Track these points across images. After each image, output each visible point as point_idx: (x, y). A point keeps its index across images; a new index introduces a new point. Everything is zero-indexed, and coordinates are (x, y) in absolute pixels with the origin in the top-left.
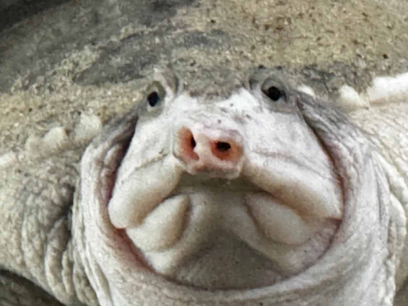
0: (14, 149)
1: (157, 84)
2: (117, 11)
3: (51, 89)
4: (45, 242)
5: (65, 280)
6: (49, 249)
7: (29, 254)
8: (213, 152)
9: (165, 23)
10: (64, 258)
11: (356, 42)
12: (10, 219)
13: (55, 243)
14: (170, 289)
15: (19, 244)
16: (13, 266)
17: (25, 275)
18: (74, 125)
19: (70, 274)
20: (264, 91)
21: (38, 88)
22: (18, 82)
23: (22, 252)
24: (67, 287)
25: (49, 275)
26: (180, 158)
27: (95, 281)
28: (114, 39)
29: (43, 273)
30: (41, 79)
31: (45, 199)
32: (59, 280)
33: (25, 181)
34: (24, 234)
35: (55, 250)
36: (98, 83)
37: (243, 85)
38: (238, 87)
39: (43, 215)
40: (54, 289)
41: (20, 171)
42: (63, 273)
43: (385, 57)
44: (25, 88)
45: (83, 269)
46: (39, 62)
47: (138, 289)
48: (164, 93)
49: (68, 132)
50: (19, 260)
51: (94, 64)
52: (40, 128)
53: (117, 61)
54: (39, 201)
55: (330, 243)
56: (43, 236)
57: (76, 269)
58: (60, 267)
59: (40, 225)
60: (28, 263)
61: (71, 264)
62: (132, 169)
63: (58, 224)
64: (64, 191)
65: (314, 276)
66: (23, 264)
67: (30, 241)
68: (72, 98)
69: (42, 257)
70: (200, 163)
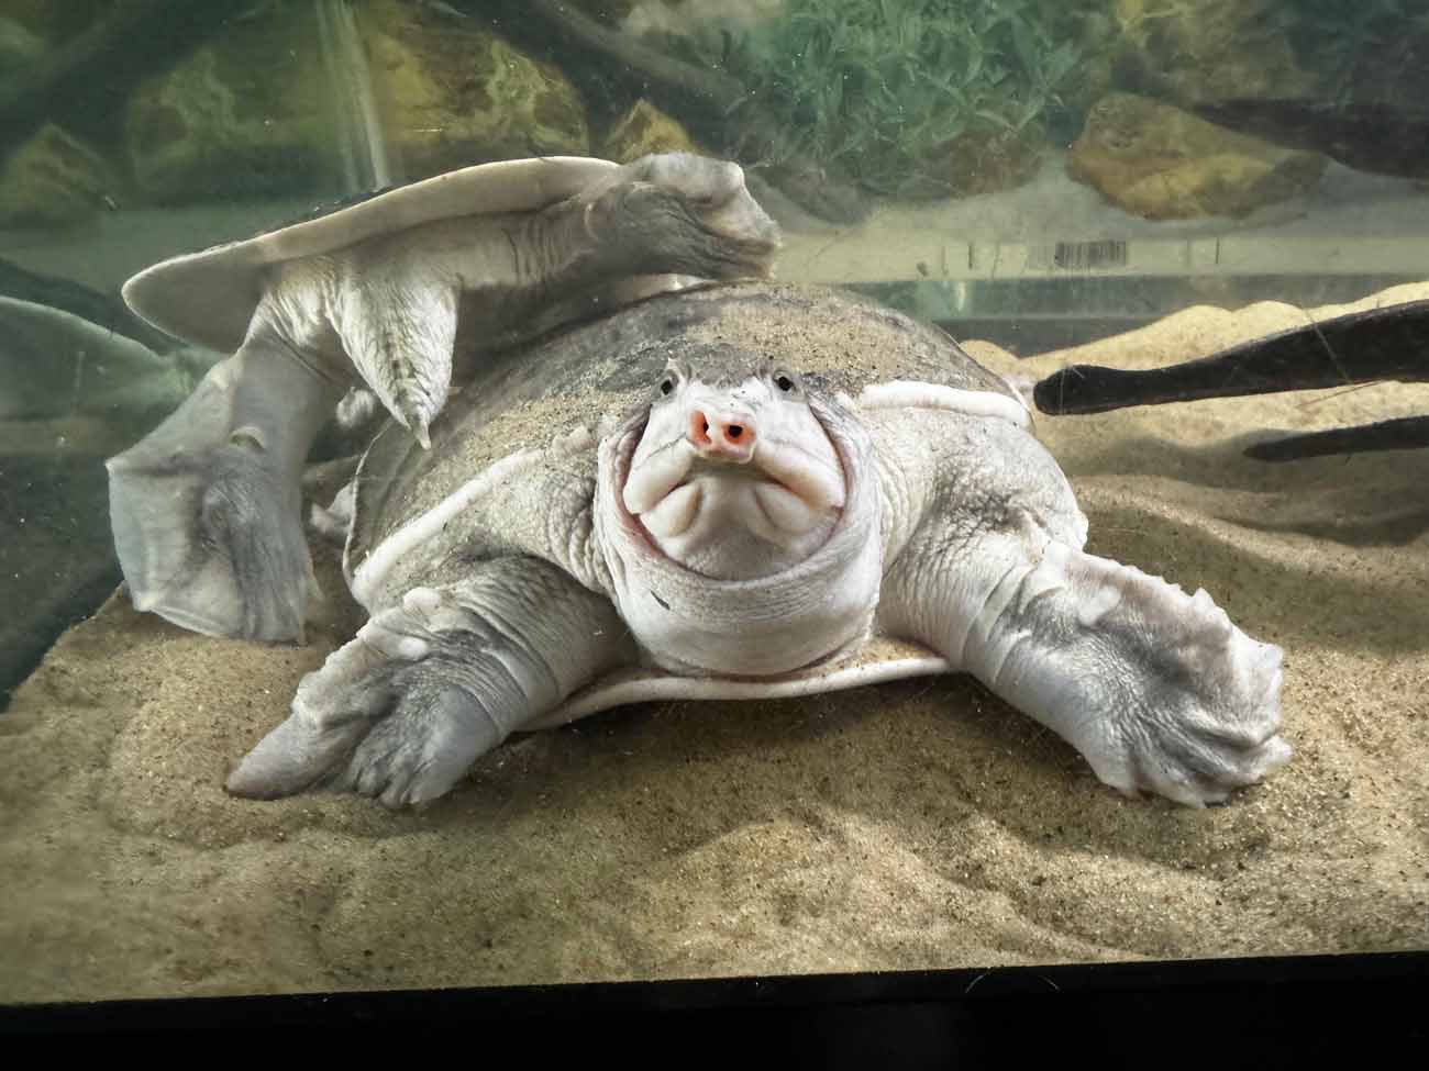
0: (542, 447)
1: (671, 372)
2: (635, 329)
3: (577, 396)
4: (569, 531)
5: (587, 565)
6: (573, 536)
7: (556, 542)
8: (725, 435)
9: (678, 338)
10: (587, 543)
11: (847, 354)
12: (538, 510)
13: (579, 532)
14: (680, 574)
15: (547, 531)
16: (542, 552)
17: (552, 560)
18: (596, 425)
19: (591, 560)
20: (774, 380)
21: (566, 396)
22: (549, 391)
23: (549, 541)
24: (589, 572)
25: (573, 561)
26: (693, 443)
27: (613, 567)
28: (633, 353)
29: (568, 558)
30: (568, 387)
31: (570, 490)
32: (582, 565)
33: (552, 475)
34: (551, 521)
35: (579, 538)
36: (618, 390)
37: (755, 374)
38: (749, 376)
39: (568, 507)
40: (578, 573)
41: (547, 467)
42: (586, 559)
43: (874, 368)
44: (555, 396)
45: (603, 556)
46: (566, 373)
47: (651, 573)
48: (677, 381)
49: (590, 431)
50: (546, 547)
51: (615, 374)
52: (566, 427)
53: (636, 370)
54: (564, 494)
55: (832, 532)
56: (567, 524)
57: (596, 555)
58: (583, 553)
59: (566, 516)
60: (554, 548)
61: (592, 551)
62: (645, 456)
63: (581, 514)
64: (587, 484)
65: (817, 562)
66: (550, 550)
67: (556, 530)
68: (595, 402)
69: (567, 545)
70: (712, 446)
